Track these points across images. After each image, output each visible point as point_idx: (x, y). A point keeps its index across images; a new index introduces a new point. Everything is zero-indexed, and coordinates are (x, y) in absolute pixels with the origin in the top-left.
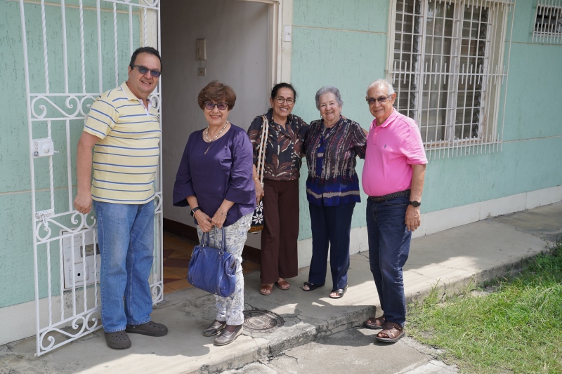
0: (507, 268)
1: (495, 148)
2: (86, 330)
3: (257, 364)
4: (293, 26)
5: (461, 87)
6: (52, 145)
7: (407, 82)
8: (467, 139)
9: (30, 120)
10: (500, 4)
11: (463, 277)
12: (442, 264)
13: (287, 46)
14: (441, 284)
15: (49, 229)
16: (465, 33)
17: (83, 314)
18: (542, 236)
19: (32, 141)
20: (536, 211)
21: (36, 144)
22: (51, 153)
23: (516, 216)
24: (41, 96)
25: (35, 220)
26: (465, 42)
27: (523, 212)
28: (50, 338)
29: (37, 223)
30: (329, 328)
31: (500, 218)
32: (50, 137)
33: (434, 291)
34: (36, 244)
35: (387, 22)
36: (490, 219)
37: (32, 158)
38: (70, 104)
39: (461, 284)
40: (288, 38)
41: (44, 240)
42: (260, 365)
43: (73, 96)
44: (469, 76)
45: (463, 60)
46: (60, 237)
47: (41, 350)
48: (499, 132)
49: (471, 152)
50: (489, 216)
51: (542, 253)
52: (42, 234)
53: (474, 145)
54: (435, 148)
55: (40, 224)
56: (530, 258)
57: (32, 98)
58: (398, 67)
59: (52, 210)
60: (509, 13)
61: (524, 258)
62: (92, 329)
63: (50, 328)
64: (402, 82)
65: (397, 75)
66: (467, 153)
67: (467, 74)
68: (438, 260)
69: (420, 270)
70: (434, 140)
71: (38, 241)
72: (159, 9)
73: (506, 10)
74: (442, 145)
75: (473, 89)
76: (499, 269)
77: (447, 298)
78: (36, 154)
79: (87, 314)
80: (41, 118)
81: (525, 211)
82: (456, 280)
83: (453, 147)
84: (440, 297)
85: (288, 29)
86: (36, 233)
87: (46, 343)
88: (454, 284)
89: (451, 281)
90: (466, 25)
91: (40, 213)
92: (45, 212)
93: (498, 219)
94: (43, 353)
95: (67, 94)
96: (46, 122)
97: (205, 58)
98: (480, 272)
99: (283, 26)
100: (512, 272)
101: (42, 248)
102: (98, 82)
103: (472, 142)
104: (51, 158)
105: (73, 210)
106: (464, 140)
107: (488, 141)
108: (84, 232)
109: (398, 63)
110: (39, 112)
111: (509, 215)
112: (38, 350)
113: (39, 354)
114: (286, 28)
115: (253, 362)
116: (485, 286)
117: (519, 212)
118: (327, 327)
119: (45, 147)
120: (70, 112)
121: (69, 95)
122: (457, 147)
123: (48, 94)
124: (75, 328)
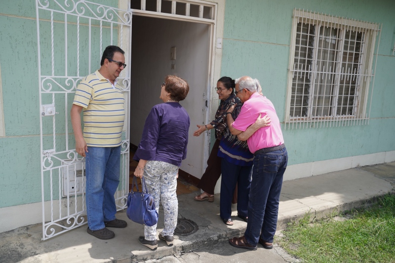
0: (363, 202)
1: (364, 122)
2: (76, 225)
3: (172, 257)
4: (223, 38)
5: (342, 82)
6: (54, 109)
7: (303, 77)
8: (344, 116)
9: (41, 92)
10: (371, 30)
11: (329, 207)
12: (318, 197)
13: (219, 51)
14: (312, 211)
15: (52, 161)
16: (346, 48)
17: (74, 215)
18: (392, 182)
19: (41, 106)
20: (392, 164)
21: (43, 108)
22: (54, 114)
23: (376, 167)
24: (48, 77)
25: (42, 156)
26: (345, 54)
27: (382, 164)
28: (52, 229)
29: (44, 158)
30: (228, 236)
31: (366, 168)
32: (53, 104)
33: (307, 215)
34: (42, 171)
35: (290, 38)
36: (358, 168)
37: (41, 116)
38: (68, 83)
39: (328, 212)
40: (220, 46)
41: (48, 169)
42: (174, 258)
43: (70, 78)
44: (347, 75)
45: (344, 65)
46: (60, 167)
47: (46, 237)
48: (367, 112)
49: (347, 124)
50: (358, 166)
51: (389, 194)
52: (47, 164)
53: (349, 119)
54: (322, 121)
55: (46, 158)
56: (380, 197)
57: (42, 79)
58: (296, 67)
59: (54, 150)
60: (377, 36)
61: (375, 196)
62: (80, 224)
63: (52, 223)
64: (299, 77)
65: (296, 73)
66: (344, 125)
67: (346, 74)
68: (316, 193)
69: (302, 200)
70: (321, 115)
71: (44, 169)
72: (131, 25)
73: (375, 34)
74: (327, 119)
75: (349, 84)
76: (356, 202)
77: (317, 220)
78: (43, 114)
79: (77, 215)
80: (48, 91)
81: (385, 164)
82: (324, 208)
83: (334, 120)
84: (311, 220)
85: (220, 40)
86: (43, 164)
87: (49, 232)
88: (322, 211)
89: (321, 209)
90: (346, 42)
91: (46, 151)
92: (49, 151)
93: (364, 168)
94: (47, 238)
95: (66, 77)
96: (52, 94)
97: (175, 58)
98: (342, 204)
99: (216, 38)
100: (366, 205)
101: (47, 173)
102: (88, 70)
103: (348, 117)
104: (54, 117)
105: (69, 150)
106: (342, 116)
107: (359, 118)
108: (75, 164)
109: (297, 65)
110: (47, 87)
111: (372, 166)
112: (44, 236)
113: (44, 239)
114: (218, 39)
115: (170, 255)
116: (345, 214)
117: (379, 164)
118: (226, 235)
119: (49, 110)
120: (68, 88)
121: (68, 77)
122: (337, 120)
123: (53, 76)
124: (69, 224)
